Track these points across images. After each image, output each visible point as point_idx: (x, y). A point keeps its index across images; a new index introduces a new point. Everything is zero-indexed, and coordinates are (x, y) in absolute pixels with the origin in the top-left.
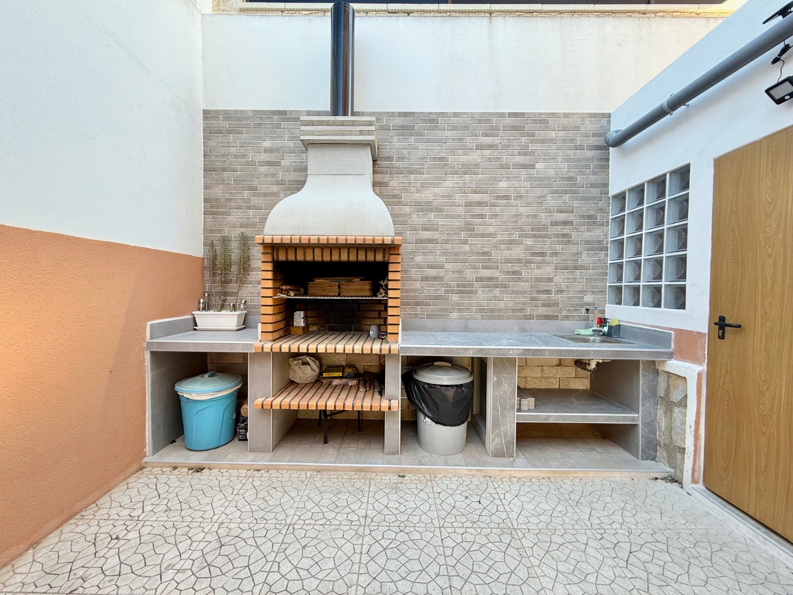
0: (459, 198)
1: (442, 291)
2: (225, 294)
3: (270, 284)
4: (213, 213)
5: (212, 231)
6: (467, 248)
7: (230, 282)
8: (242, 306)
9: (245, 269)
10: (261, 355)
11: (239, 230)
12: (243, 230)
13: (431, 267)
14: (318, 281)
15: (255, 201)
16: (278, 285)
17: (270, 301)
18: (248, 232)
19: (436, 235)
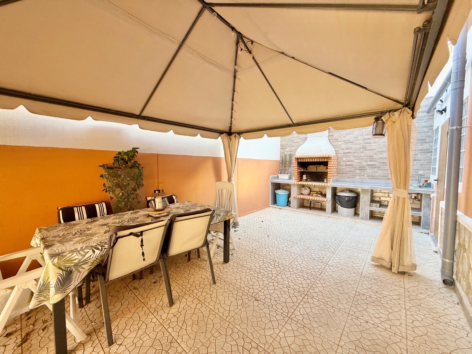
0: (360, 138)
1: (353, 170)
2: (285, 170)
3: (297, 167)
4: (283, 148)
5: (282, 153)
6: (363, 154)
7: (286, 167)
8: (289, 173)
9: (290, 163)
10: (294, 184)
11: (289, 153)
12: (290, 152)
13: (349, 161)
14: (310, 166)
15: (293, 144)
16: (298, 168)
17: (297, 172)
18: (291, 153)
19: (351, 151)
